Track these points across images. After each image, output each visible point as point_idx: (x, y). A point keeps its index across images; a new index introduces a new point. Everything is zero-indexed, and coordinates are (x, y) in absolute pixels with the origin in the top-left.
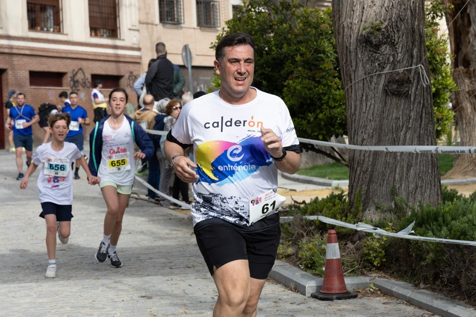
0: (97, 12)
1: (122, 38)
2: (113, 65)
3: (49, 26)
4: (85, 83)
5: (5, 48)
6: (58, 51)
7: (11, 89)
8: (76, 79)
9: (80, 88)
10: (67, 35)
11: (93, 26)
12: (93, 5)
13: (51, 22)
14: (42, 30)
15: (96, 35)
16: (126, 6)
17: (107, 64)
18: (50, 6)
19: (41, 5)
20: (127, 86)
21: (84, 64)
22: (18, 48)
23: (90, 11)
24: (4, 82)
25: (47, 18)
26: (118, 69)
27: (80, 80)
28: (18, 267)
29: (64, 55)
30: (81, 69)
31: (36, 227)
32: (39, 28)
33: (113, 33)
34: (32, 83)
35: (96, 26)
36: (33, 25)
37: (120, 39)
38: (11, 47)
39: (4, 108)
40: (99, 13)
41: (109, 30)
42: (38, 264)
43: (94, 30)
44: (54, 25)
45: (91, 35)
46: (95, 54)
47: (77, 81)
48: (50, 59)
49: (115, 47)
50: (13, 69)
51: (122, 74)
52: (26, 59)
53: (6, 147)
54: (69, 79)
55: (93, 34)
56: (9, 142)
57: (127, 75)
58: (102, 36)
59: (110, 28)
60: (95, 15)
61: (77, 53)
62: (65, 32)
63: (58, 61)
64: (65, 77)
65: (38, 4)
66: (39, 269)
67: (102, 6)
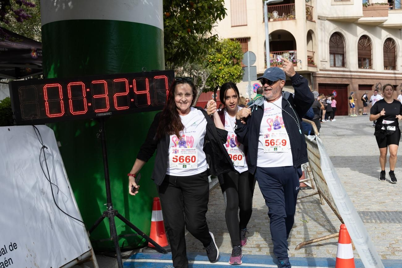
0: (387, 60)
1: (398, 70)
2: (394, 81)
3: (367, 66)
4: (381, 89)
5: (349, 76)
6: (370, 76)
7: (351, 92)
8: (378, 87)
9: (379, 91)
10: (374, 69)
11: (385, 65)
12: (386, 57)
13: (368, 65)
14: (364, 68)
15: (387, 69)
16: (400, 57)
17: (391, 80)
18: (367, 58)
19: (364, 58)
20: (400, 89)
21: (381, 81)
22: (354, 76)
23: (384, 59)
24: (348, 89)
25: (366, 63)
26: (396, 82)
27: (379, 88)
28: (362, 161)
29: (373, 78)
30: (380, 83)
31: (366, 146)
32: (363, 67)
33: (394, 68)
34: (359, 89)
35: (386, 65)
36: (360, 66)
37: (397, 70)
38: (351, 75)
39: (348, 99)
40: (388, 60)
41: (392, 67)
42: (370, 160)
43: (386, 67)
44: (369, 66)
45: (384, 69)
46: (386, 77)
47: (378, 88)
48: (367, 80)
49: (395, 74)
50: (352, 84)
51: (398, 85)
52: (357, 80)
53: (349, 115)
54: (375, 87)
55: (385, 69)
56: (350, 113)
57: (400, 85)
58: (389, 69)
59: (393, 66)
60: (386, 61)
61: (378, 76)
62: (373, 68)
63: (370, 80)
64: (373, 86)
65: (362, 58)
66: (371, 162)
67: (389, 57)
